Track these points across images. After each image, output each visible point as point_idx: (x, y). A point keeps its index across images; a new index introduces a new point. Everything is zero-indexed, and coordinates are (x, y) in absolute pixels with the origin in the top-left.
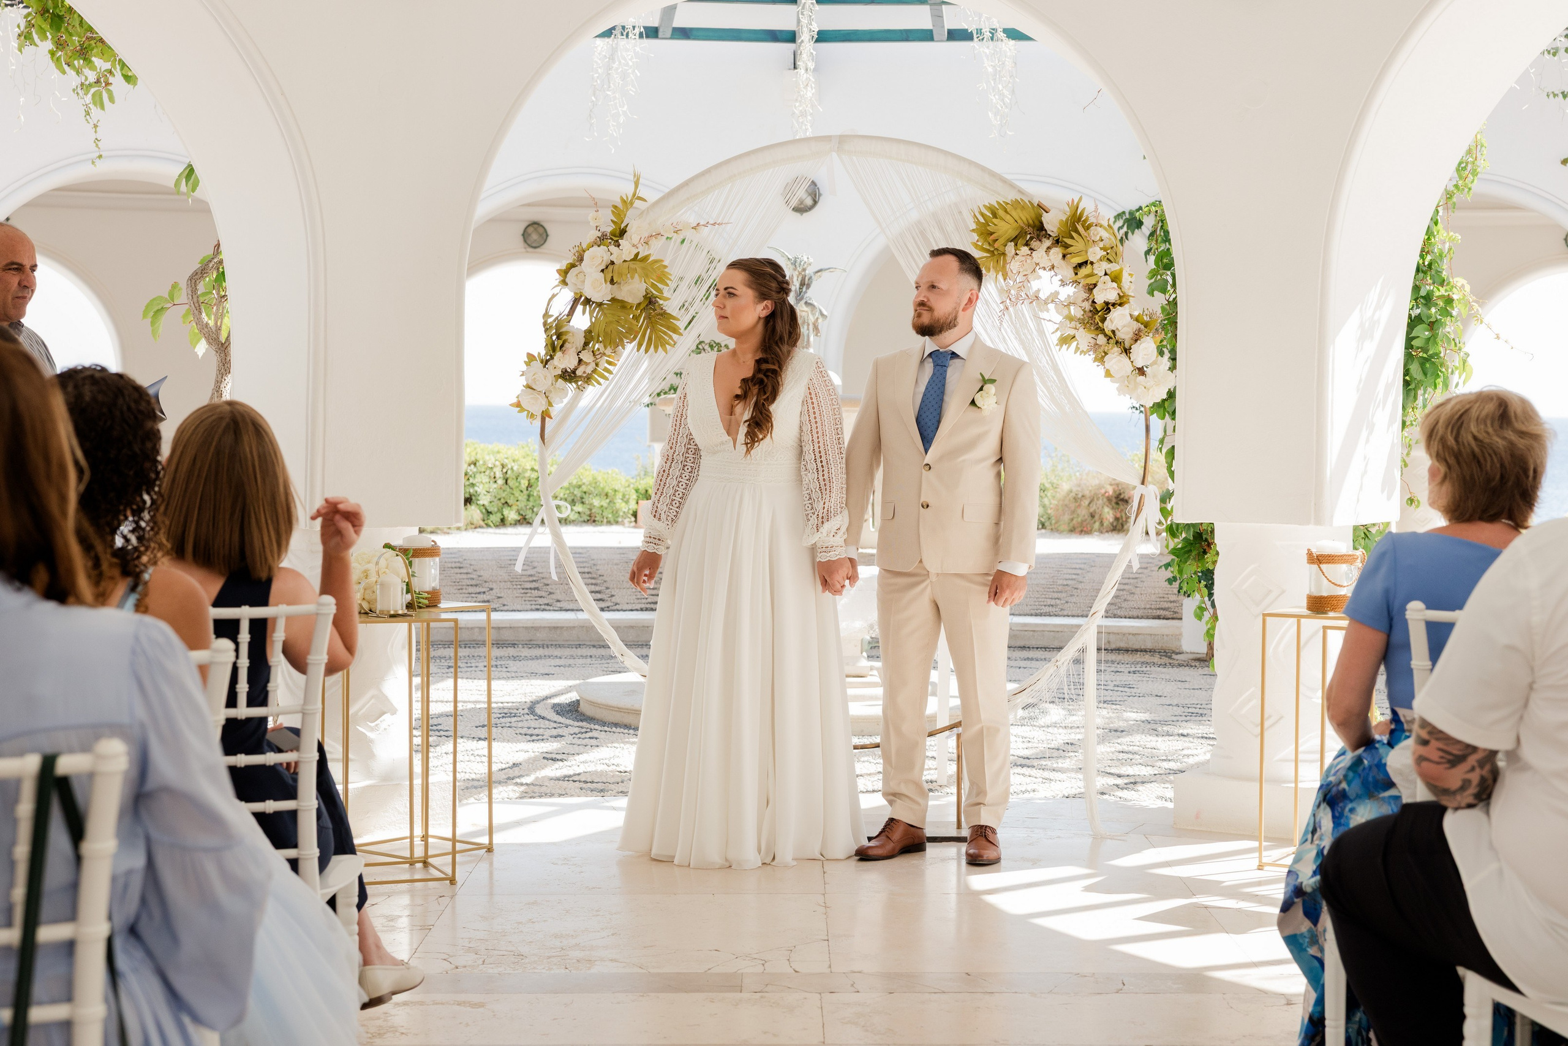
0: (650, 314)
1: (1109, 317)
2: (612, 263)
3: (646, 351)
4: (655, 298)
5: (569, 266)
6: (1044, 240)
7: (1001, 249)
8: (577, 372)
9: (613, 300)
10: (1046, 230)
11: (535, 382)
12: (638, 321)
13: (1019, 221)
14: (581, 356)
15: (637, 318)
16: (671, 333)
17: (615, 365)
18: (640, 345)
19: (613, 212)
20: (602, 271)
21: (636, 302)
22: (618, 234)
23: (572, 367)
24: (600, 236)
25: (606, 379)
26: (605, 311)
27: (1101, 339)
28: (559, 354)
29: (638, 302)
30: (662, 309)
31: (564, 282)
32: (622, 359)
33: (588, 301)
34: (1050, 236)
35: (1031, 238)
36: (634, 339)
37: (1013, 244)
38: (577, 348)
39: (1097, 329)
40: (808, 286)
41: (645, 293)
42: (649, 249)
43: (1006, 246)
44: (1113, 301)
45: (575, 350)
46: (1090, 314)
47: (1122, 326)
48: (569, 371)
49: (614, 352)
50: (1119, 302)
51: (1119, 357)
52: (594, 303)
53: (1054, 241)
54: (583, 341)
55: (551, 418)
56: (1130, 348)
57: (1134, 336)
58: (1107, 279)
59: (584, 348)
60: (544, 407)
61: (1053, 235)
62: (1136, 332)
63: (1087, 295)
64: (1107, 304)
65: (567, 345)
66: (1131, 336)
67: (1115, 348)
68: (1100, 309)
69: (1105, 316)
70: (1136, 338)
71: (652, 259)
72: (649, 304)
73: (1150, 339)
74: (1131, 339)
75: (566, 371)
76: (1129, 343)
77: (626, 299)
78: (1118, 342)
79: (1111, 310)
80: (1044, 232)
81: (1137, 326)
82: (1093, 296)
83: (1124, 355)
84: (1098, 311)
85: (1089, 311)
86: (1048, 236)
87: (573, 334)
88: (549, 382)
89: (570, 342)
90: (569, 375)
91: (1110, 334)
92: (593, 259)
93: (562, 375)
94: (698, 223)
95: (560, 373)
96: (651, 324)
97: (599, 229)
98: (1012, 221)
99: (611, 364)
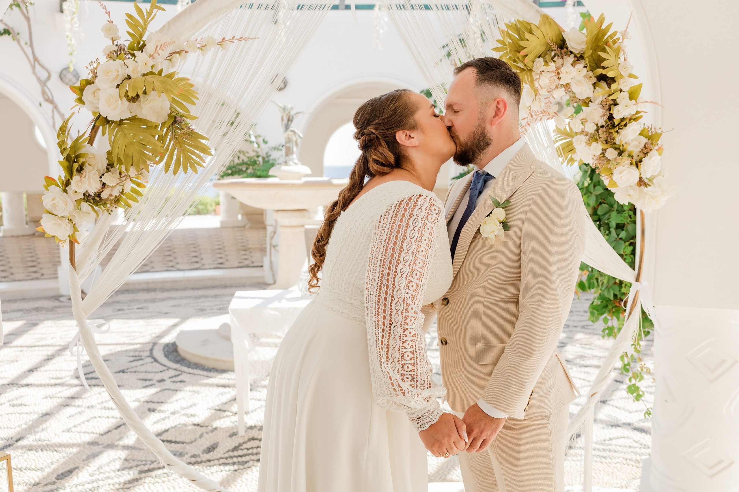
0: (176, 134)
1: (623, 132)
2: (129, 77)
3: (175, 173)
4: (181, 116)
5: (84, 83)
6: (565, 57)
7: (530, 64)
8: (102, 196)
9: (134, 119)
10: (567, 48)
11: (55, 207)
12: (163, 143)
13: (546, 38)
14: (103, 180)
15: (162, 139)
16: (202, 155)
17: (144, 187)
18: (167, 167)
19: (127, 22)
20: (118, 86)
21: (161, 121)
22: (136, 49)
23: (96, 191)
24: (116, 50)
25: (136, 201)
26: (126, 131)
27: (611, 153)
28: (76, 177)
29: (163, 121)
30: (189, 128)
31: (81, 101)
32: (151, 181)
33: (107, 121)
34: (571, 52)
35: (555, 56)
36: (161, 160)
37: (541, 59)
38: (98, 170)
39: (607, 142)
40: (292, 121)
41: (169, 112)
42: (173, 66)
43: (534, 62)
44: (629, 117)
45: (97, 173)
46: (604, 129)
47: (632, 140)
48: (92, 194)
49: (140, 173)
50: (634, 117)
51: (629, 169)
52: (113, 122)
53: (576, 59)
54: (106, 163)
55: (78, 243)
56: (641, 161)
57: (644, 149)
58: (626, 95)
59: (108, 170)
60: (70, 232)
61: (576, 52)
62: (647, 145)
63: (604, 111)
64: (623, 119)
65: (87, 168)
66: (640, 150)
67: (625, 160)
68: (616, 124)
69: (619, 131)
70: (646, 152)
71: (176, 77)
72: (175, 123)
73: (656, 152)
74: (640, 152)
75: (89, 195)
76: (638, 156)
77: (148, 118)
78: (630, 156)
79: (625, 125)
80: (565, 49)
81: (644, 140)
82: (611, 112)
83: (634, 167)
84: (613, 126)
85: (602, 126)
86: (570, 53)
87: (93, 156)
88: (71, 206)
89: (90, 165)
90: (94, 199)
91: (621, 148)
92: (108, 73)
93: (84, 199)
94: (224, 39)
95: (82, 197)
96: (178, 145)
97: (115, 43)
98: (541, 36)
99: (139, 185)
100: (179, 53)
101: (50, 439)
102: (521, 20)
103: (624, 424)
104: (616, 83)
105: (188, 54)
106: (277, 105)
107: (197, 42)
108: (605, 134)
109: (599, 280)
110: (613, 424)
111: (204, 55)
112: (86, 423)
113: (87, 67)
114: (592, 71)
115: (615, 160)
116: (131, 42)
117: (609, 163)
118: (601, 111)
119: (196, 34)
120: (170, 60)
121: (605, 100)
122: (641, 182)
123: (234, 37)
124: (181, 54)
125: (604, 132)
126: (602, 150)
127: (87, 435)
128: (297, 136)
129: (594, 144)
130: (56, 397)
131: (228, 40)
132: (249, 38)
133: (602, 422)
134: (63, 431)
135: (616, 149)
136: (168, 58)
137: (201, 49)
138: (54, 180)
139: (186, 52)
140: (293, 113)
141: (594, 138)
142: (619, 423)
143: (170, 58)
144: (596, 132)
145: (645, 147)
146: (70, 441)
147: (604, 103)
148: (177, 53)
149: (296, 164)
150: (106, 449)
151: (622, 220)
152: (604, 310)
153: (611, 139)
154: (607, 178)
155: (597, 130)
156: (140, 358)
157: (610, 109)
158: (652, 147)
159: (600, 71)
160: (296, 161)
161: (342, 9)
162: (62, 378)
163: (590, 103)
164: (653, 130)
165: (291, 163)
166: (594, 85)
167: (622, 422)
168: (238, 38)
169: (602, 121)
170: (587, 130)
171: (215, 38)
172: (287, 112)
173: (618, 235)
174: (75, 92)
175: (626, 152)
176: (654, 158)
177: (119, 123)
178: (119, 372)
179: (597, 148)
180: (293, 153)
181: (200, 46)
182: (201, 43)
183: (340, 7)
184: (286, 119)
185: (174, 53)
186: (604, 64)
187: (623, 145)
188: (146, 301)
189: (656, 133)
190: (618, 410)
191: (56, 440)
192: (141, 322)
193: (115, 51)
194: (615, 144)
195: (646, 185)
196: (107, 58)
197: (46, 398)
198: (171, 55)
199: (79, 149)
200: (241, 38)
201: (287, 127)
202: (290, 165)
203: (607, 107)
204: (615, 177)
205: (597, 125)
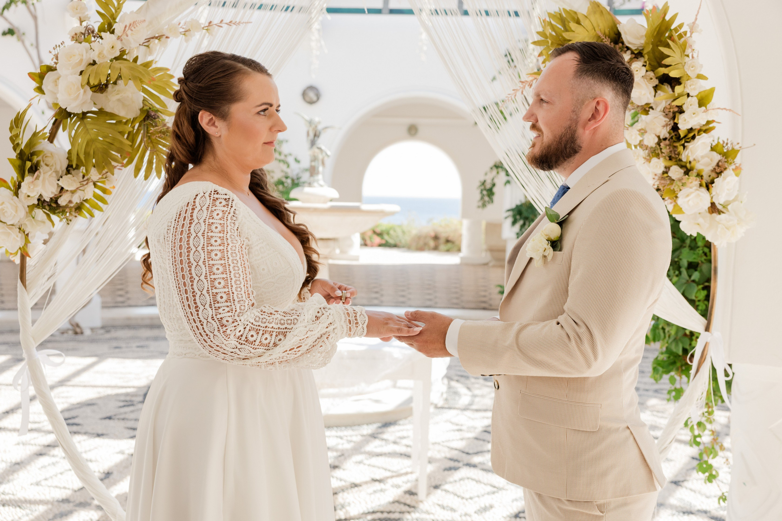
0: (149, 132)
1: (691, 146)
2: (94, 63)
3: (146, 177)
5: (45, 69)
8: (60, 202)
9: (100, 112)
10: (623, 43)
11: (4, 213)
12: (133, 141)
13: (596, 29)
14: (61, 183)
15: (132, 137)
17: (110, 193)
18: (137, 170)
20: (81, 73)
21: (131, 116)
23: (52, 196)
24: (84, 31)
25: (100, 209)
26: (89, 126)
27: (676, 172)
28: (28, 179)
29: (134, 116)
31: (40, 90)
32: (118, 186)
33: (68, 115)
34: (628, 48)
36: (130, 162)
38: (56, 172)
39: (670, 158)
40: (318, 137)
41: (141, 105)
42: (151, 53)
44: (698, 127)
45: (54, 175)
46: (667, 142)
47: (703, 157)
48: (48, 200)
49: (104, 176)
50: (704, 128)
51: (698, 192)
52: (75, 115)
53: (634, 56)
54: (65, 163)
55: (30, 257)
56: (712, 182)
57: (717, 168)
58: (694, 101)
59: (68, 172)
60: (20, 243)
61: (633, 48)
62: (720, 164)
63: (667, 120)
64: (691, 130)
65: (43, 169)
66: (712, 168)
67: (693, 181)
68: (682, 136)
69: (686, 144)
70: (719, 171)
71: (154, 66)
72: (148, 119)
73: (732, 172)
74: (712, 171)
75: (44, 200)
76: (710, 176)
77: (116, 112)
78: (699, 175)
79: (693, 137)
80: (620, 45)
81: (717, 157)
82: (676, 121)
83: (704, 190)
84: (679, 138)
85: (665, 139)
86: (626, 49)
87: (51, 154)
88: (22, 212)
89: (47, 165)
90: (50, 206)
91: (688, 165)
92: (71, 57)
93: (38, 204)
94: (210, 22)
95: (36, 202)
96: (151, 145)
97: (84, 24)
98: (590, 27)
99: (104, 191)
100: (159, 38)
101: (15, 493)
102: (568, 9)
103: (699, 511)
104: (682, 86)
105: (169, 40)
106: (303, 118)
107: (181, 25)
108: (668, 147)
109: (666, 331)
110: (685, 510)
111: (187, 41)
112: (59, 476)
113: (50, 52)
114: (653, 71)
115: (680, 180)
116: (102, 24)
117: (672, 184)
118: (663, 120)
119: (180, 17)
120: (148, 46)
121: (669, 107)
122: (713, 208)
123: (222, 21)
124: (161, 39)
125: (666, 145)
126: (666, 167)
127: (57, 490)
128: (324, 154)
129: (655, 160)
130: (29, 444)
131: (216, 25)
132: (239, 23)
133: (672, 507)
134: (31, 484)
135: (682, 167)
136: (146, 44)
137: (184, 34)
138: (5, 181)
139: (167, 37)
140: (320, 127)
141: (655, 153)
142: (694, 509)
143: (147, 43)
144: (658, 146)
145: (718, 165)
146: (38, 497)
147: (667, 110)
148: (156, 38)
149: (321, 186)
150: (77, 508)
151: (695, 259)
152: (671, 367)
153: (675, 154)
154: (671, 203)
155: (659, 144)
156: (130, 403)
157: (674, 118)
158: (726, 165)
159: (662, 71)
160: (322, 182)
161: (385, 13)
162: (39, 423)
163: (651, 110)
164: (729, 145)
165: (315, 184)
166: (656, 88)
167: (696, 508)
168: (228, 22)
169: (664, 133)
170: (646, 143)
171: (200, 22)
172: (313, 126)
173: (690, 276)
174: (34, 80)
175: (695, 171)
176: (728, 179)
177: (81, 116)
178: (105, 418)
179: (659, 164)
180: (318, 173)
181: (183, 30)
182: (184, 27)
183: (383, 11)
184: (312, 135)
185: (152, 38)
186: (666, 61)
187: (690, 162)
188: (147, 339)
189: (733, 149)
190: (693, 493)
191: (21, 495)
192: (139, 362)
193: (82, 33)
194: (680, 160)
195: (719, 212)
196: (72, 40)
197: (18, 444)
198: (148, 40)
199: (35, 145)
200: (231, 22)
201: (313, 143)
202: (314, 187)
203: (671, 115)
204: (680, 201)
205: (659, 137)
